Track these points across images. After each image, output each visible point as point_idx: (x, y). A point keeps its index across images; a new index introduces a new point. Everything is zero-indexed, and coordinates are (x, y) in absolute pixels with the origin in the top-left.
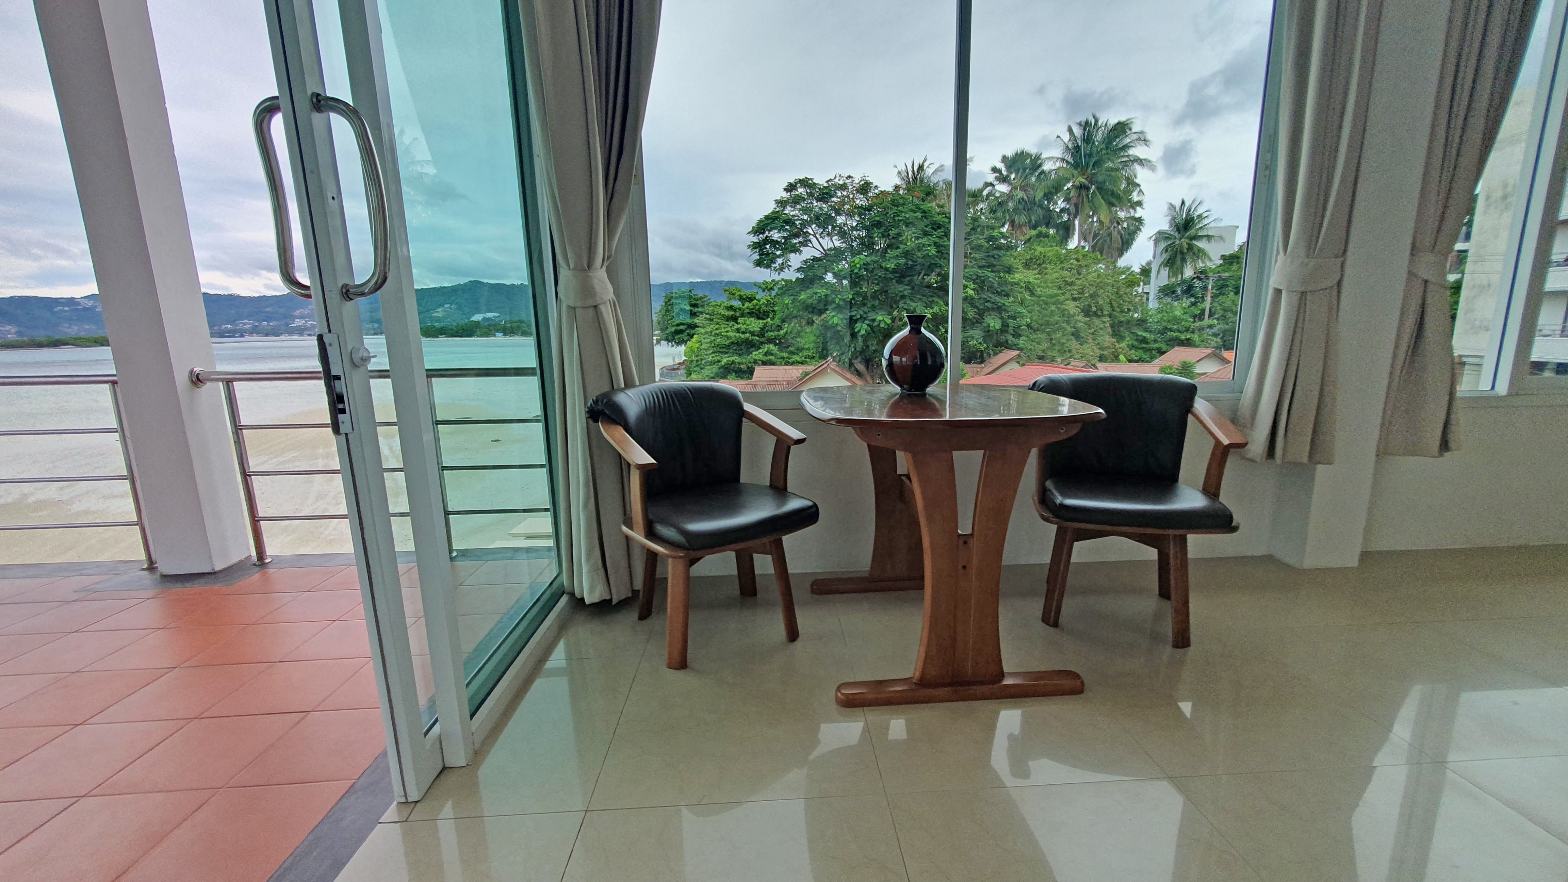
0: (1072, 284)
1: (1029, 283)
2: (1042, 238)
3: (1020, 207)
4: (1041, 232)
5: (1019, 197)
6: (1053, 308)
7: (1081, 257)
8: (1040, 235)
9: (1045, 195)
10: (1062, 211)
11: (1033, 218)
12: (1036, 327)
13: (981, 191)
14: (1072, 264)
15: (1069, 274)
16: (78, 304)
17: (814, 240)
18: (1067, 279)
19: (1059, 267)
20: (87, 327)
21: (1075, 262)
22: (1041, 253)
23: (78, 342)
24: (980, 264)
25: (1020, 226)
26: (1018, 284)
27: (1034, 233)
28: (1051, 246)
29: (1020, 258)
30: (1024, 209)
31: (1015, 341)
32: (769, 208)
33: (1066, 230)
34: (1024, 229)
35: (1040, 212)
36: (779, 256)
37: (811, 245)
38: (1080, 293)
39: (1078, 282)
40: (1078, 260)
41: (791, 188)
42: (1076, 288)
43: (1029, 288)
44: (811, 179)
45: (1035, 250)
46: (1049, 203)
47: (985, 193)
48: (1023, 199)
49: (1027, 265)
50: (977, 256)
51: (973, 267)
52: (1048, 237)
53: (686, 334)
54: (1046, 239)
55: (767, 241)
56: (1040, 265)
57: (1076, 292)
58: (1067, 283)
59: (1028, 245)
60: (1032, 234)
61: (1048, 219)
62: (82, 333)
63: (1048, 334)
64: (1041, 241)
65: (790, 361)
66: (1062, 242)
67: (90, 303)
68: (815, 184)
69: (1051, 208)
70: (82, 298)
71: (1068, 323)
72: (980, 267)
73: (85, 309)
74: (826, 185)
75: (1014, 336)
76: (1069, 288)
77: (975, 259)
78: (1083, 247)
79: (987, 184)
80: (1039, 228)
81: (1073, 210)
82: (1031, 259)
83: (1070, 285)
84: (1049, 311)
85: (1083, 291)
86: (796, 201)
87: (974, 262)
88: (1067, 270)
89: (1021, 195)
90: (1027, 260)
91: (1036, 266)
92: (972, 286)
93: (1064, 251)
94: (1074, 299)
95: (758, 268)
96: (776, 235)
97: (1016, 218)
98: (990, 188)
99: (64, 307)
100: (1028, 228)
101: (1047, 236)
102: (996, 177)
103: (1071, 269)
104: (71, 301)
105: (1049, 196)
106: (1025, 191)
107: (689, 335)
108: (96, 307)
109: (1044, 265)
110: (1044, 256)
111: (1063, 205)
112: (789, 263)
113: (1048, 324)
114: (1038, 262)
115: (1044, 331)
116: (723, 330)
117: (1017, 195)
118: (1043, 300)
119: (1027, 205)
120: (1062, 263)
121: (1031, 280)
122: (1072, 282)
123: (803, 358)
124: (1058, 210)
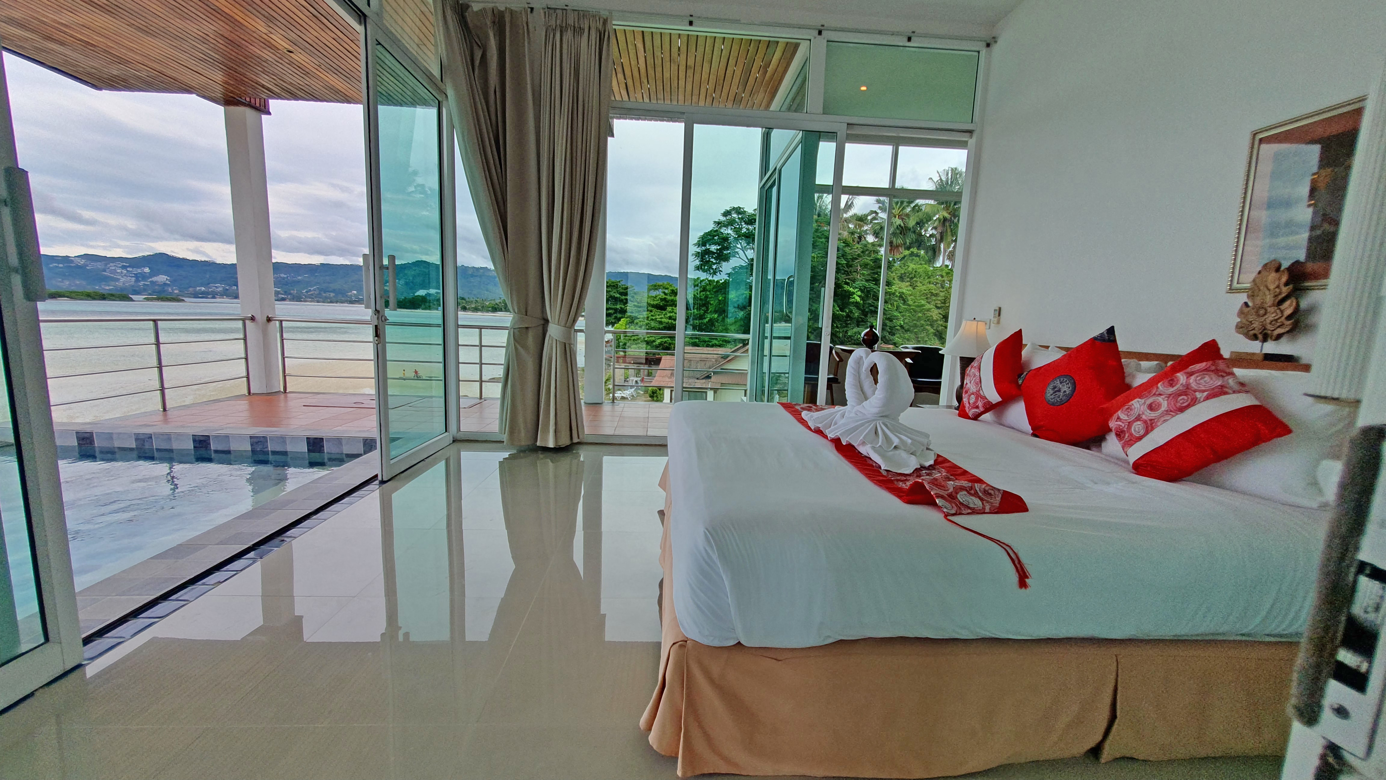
0: (936, 295)
1: (903, 293)
2: (914, 257)
3: (898, 231)
4: (912, 252)
5: (897, 224)
6: (920, 315)
7: (944, 274)
8: (912, 254)
9: (918, 223)
10: (931, 236)
11: (908, 241)
12: (907, 327)
13: (867, 215)
14: (937, 279)
15: (934, 287)
16: (72, 261)
17: (741, 252)
18: (933, 291)
19: (927, 281)
20: (78, 282)
21: (940, 278)
22: (913, 269)
23: (73, 295)
24: (867, 278)
25: (897, 247)
26: (894, 294)
27: (907, 252)
28: (921, 264)
29: (897, 272)
30: (901, 233)
31: (892, 337)
32: (710, 227)
33: (934, 251)
34: (900, 249)
35: (913, 236)
36: (714, 264)
37: (738, 256)
38: (942, 303)
39: (942, 294)
40: (942, 276)
41: (726, 213)
42: (939, 298)
43: (902, 297)
44: (743, 208)
45: (909, 266)
46: (921, 229)
47: (869, 218)
48: (900, 225)
49: (901, 278)
50: (865, 272)
51: (862, 281)
52: (919, 256)
53: (613, 317)
54: (918, 258)
55: (707, 252)
56: (912, 278)
57: (939, 302)
58: (932, 294)
59: (902, 262)
60: (906, 254)
61: (920, 242)
62: (73, 288)
63: (916, 333)
64: (913, 259)
65: (710, 344)
66: (930, 261)
67: (82, 262)
68: (745, 211)
69: (923, 234)
70: (75, 257)
71: (932, 326)
72: (867, 281)
73: (78, 267)
74: (753, 212)
75: (889, 333)
76: (934, 298)
77: (863, 274)
78: (947, 266)
79: (872, 212)
80: (912, 250)
81: (938, 236)
82: (905, 273)
83: (935, 296)
84: (917, 316)
85: (945, 301)
86: (731, 223)
87: (862, 277)
88: (933, 284)
89: (899, 223)
90: (902, 274)
91: (909, 279)
92: (859, 293)
93: (931, 269)
94: (938, 308)
95: (698, 271)
96: (713, 248)
97: (894, 240)
98: (874, 215)
99: (59, 264)
100: (903, 248)
101: (917, 255)
102: (880, 207)
103: (937, 283)
104: (66, 259)
105: (920, 224)
106: (902, 219)
107: (616, 318)
108: (88, 266)
109: (915, 279)
110: (916, 272)
111: (931, 233)
112: (721, 269)
113: (916, 326)
114: (910, 276)
115: (911, 332)
116: (658, 317)
117: (896, 223)
118: (913, 309)
119: (903, 230)
120: (929, 278)
121: (904, 291)
122: (937, 294)
123: (721, 342)
124: (928, 235)
